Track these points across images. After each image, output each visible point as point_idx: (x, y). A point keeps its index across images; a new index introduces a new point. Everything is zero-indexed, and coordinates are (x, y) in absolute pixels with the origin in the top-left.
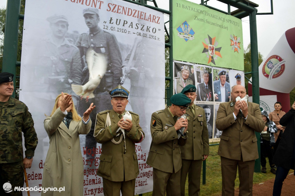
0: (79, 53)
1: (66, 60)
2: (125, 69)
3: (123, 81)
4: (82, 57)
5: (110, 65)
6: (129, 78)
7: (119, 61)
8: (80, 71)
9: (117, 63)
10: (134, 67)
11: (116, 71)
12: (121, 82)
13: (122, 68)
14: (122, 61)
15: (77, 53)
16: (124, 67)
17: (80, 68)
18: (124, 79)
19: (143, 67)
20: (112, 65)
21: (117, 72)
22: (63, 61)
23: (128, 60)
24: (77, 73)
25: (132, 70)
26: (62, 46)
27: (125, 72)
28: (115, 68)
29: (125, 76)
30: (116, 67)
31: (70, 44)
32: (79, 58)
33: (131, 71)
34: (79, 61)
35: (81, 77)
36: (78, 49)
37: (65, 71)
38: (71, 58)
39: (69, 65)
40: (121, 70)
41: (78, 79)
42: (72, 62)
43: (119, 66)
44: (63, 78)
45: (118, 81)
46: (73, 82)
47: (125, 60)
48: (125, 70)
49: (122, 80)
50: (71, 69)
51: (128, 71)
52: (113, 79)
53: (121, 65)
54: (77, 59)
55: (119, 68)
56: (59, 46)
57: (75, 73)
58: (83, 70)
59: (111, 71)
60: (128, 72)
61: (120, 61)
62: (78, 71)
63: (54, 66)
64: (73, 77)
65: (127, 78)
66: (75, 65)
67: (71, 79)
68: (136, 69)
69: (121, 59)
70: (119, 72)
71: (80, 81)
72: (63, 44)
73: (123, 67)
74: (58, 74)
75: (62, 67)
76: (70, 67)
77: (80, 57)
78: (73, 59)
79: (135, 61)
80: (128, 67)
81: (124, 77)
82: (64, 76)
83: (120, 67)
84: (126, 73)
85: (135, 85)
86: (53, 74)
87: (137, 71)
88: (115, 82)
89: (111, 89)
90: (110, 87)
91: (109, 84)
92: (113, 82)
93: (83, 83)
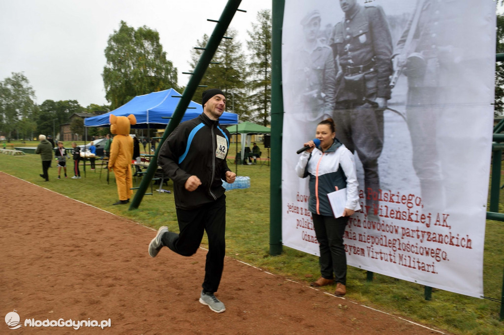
0: (332, 54)
1: (319, 68)
2: (398, 59)
3: (394, 83)
4: (336, 59)
5: (373, 60)
6: (406, 74)
7: (387, 48)
8: (332, 79)
9: (385, 53)
10: (416, 51)
11: (382, 66)
12: (391, 84)
13: (393, 60)
14: (392, 47)
15: (330, 54)
16: (396, 57)
17: (333, 75)
18: (396, 78)
19: (434, 46)
20: (376, 58)
21: (384, 69)
22: (315, 70)
23: (404, 41)
24: (330, 82)
25: (411, 58)
26: (315, 51)
27: (398, 66)
28: (381, 62)
29: (398, 73)
30: (381, 60)
31: (322, 45)
32: (332, 61)
33: (409, 61)
34: (332, 65)
35: (334, 87)
36: (330, 48)
37: (318, 82)
38: (324, 63)
39: (321, 75)
40: (391, 64)
41: (330, 91)
42: (325, 70)
43: (387, 57)
44: (317, 93)
45: (386, 84)
46: (327, 96)
47: (398, 44)
48: (398, 62)
49: (393, 80)
50: (324, 79)
51: (404, 62)
52: (378, 81)
53: (391, 54)
54: (329, 63)
55: (387, 61)
56: (311, 52)
57: (328, 83)
58: (337, 76)
59: (374, 69)
60: (403, 64)
61: (390, 47)
62: (330, 80)
63: (307, 79)
64: (325, 89)
65: (402, 75)
66: (328, 72)
67: (324, 92)
68: (419, 55)
69: (391, 43)
70: (387, 68)
71: (333, 92)
72: (315, 48)
73: (393, 57)
74: (311, 88)
75: (315, 78)
76: (322, 76)
77: (332, 59)
78: (325, 65)
79: (417, 40)
80: (405, 55)
81: (395, 75)
82: (316, 90)
83: (388, 59)
84: (400, 66)
85: (416, 86)
86: (307, 89)
87: (420, 57)
88: (381, 87)
89: (374, 98)
90: (372, 95)
91: (371, 91)
92: (377, 87)
93: (336, 95)
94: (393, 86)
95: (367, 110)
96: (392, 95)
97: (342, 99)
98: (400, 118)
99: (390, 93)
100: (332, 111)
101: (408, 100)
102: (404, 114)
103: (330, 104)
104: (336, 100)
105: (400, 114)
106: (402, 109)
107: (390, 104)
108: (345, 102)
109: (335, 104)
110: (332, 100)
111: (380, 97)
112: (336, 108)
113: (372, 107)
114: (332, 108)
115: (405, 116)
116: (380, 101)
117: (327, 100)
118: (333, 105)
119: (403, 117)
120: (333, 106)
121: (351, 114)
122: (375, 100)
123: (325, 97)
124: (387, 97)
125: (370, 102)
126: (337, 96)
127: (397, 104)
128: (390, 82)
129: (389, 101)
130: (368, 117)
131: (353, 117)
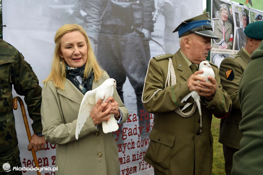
3: (155, 19)
6: (163, 14)
11: (146, 2)
12: (154, 19)
18: (157, 15)
21: (147, 5)
24: (93, 1)
25: (166, 3)
27: (158, 5)
29: (158, 11)
33: (165, 5)
35: (98, 7)
40: (153, 2)
41: (94, 11)
44: (73, 9)
45: (149, 18)
46: (88, 15)
49: (155, 17)
52: (143, 14)
57: (90, 1)
59: (140, 2)
60: (162, 5)
64: (86, 7)
67: (84, 10)
68: (170, 3)
70: (150, 5)
71: (98, 14)
81: (156, 13)
85: (169, 25)
87: (172, 5)
88: (146, 19)
89: (141, 29)
90: (139, 25)
91: (138, 22)
92: (142, 19)
93: (101, 17)
94: (155, 22)
95: (136, 38)
96: (155, 28)
97: (109, 23)
98: (161, 48)
99: (153, 27)
100: (97, 34)
101: (165, 35)
102: (163, 46)
103: (94, 26)
104: (101, 22)
105: (160, 45)
106: (161, 42)
107: (153, 36)
108: (113, 26)
109: (100, 26)
110: (97, 22)
111: (146, 29)
112: (101, 32)
113: (139, 36)
114: (97, 31)
115: (164, 48)
116: (145, 32)
117: (90, 20)
118: (97, 27)
119: (163, 48)
120: (98, 29)
121: (119, 40)
122: (142, 30)
123: (86, 16)
124: (151, 30)
125: (137, 31)
126: (103, 18)
127: (157, 37)
128: (152, 18)
129: (152, 33)
130: (137, 45)
131: (123, 43)
